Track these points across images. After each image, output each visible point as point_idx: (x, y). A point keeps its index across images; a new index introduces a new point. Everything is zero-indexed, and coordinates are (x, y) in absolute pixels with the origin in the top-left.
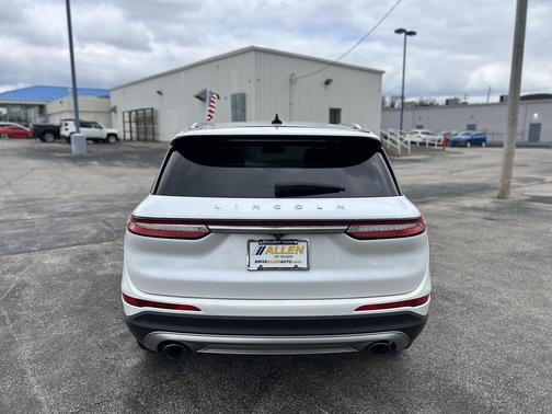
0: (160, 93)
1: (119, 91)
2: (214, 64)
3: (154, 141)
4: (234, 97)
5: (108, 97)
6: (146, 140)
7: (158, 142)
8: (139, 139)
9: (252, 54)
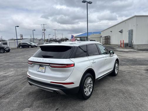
0: (111, 31)
1: (102, 32)
2: (125, 22)
3: (109, 44)
4: (129, 31)
5: (100, 34)
6: (107, 44)
7: (110, 44)
8: (106, 44)
9: (135, 17)
